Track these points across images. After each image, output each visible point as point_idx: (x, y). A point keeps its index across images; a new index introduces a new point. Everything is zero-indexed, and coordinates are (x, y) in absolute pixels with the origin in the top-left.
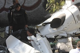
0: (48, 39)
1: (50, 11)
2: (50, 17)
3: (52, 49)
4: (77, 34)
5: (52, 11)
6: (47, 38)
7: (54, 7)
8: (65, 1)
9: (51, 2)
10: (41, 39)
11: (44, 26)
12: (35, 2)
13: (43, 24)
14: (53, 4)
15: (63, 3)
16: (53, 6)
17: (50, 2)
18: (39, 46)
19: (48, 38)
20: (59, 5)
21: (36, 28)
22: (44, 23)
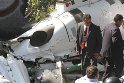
0: (24, 62)
1: (30, 19)
2: (30, 28)
3: (31, 78)
4: (71, 57)
5: (35, 19)
6: (23, 60)
7: (38, 13)
8: (55, 5)
9: (33, 5)
10: (13, 61)
11: (21, 42)
12: (9, 4)
13: (18, 39)
14: (36, 9)
15: (51, 8)
16: (37, 11)
17: (31, 5)
18: (10, 72)
19: (26, 60)
20: (45, 11)
21: (7, 45)
22: (21, 38)
